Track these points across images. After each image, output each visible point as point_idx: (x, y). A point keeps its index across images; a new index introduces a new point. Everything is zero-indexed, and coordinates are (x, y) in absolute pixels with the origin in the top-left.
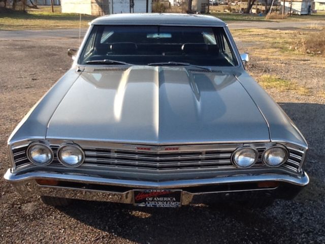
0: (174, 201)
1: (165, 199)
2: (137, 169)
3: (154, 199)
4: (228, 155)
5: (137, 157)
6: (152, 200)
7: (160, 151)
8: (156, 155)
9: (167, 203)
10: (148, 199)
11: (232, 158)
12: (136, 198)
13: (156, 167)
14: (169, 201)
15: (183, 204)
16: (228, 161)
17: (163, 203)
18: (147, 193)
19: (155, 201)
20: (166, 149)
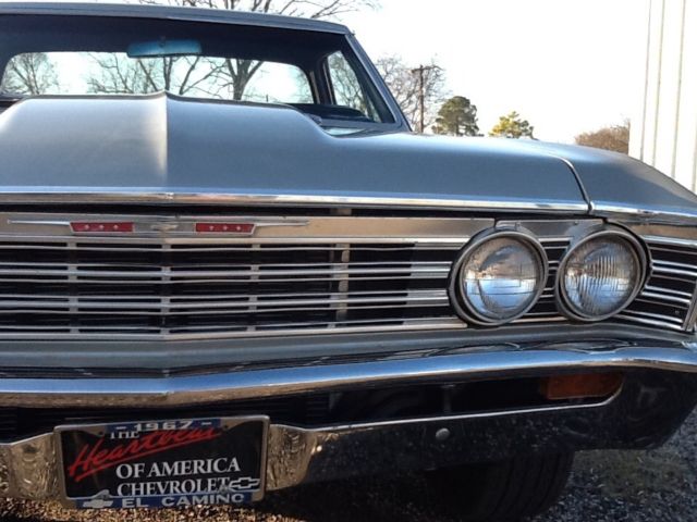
0: (234, 475)
1: (198, 467)
2: (74, 333)
3: (148, 468)
4: (439, 270)
5: (72, 272)
6: (143, 478)
7: (173, 234)
8: (156, 258)
9: (204, 486)
10: (124, 471)
11: (453, 284)
12: (72, 468)
13: (155, 321)
14: (213, 474)
15: (270, 487)
16: (439, 296)
17: (188, 487)
18: (117, 441)
19: (154, 478)
20: (202, 228)
